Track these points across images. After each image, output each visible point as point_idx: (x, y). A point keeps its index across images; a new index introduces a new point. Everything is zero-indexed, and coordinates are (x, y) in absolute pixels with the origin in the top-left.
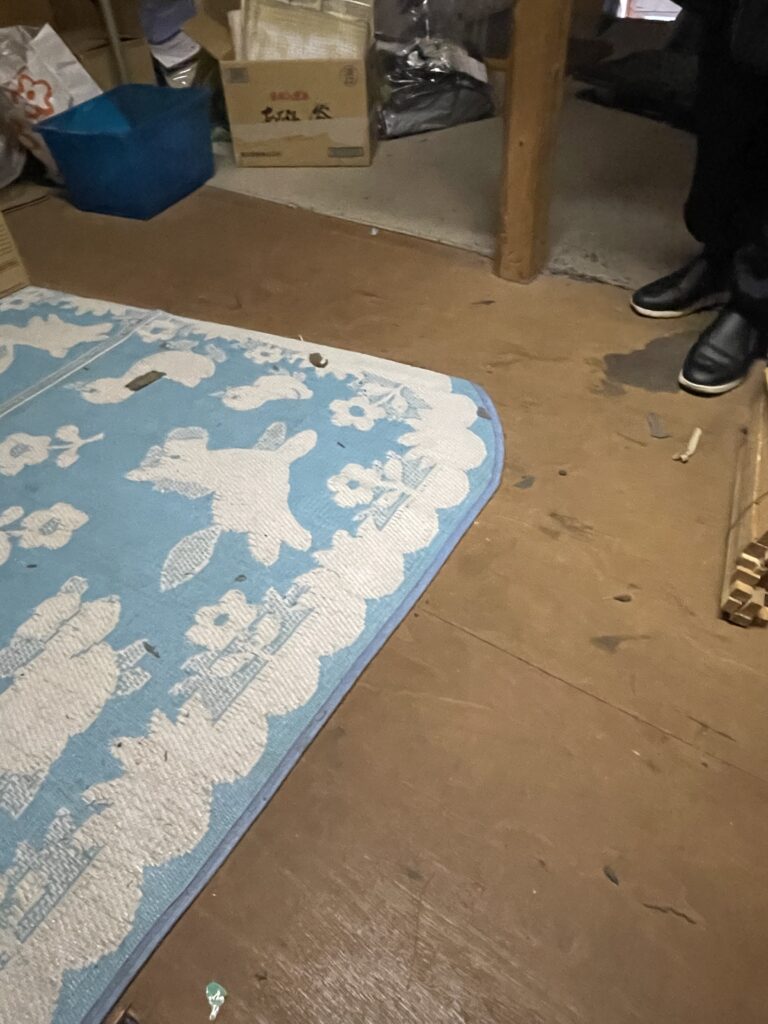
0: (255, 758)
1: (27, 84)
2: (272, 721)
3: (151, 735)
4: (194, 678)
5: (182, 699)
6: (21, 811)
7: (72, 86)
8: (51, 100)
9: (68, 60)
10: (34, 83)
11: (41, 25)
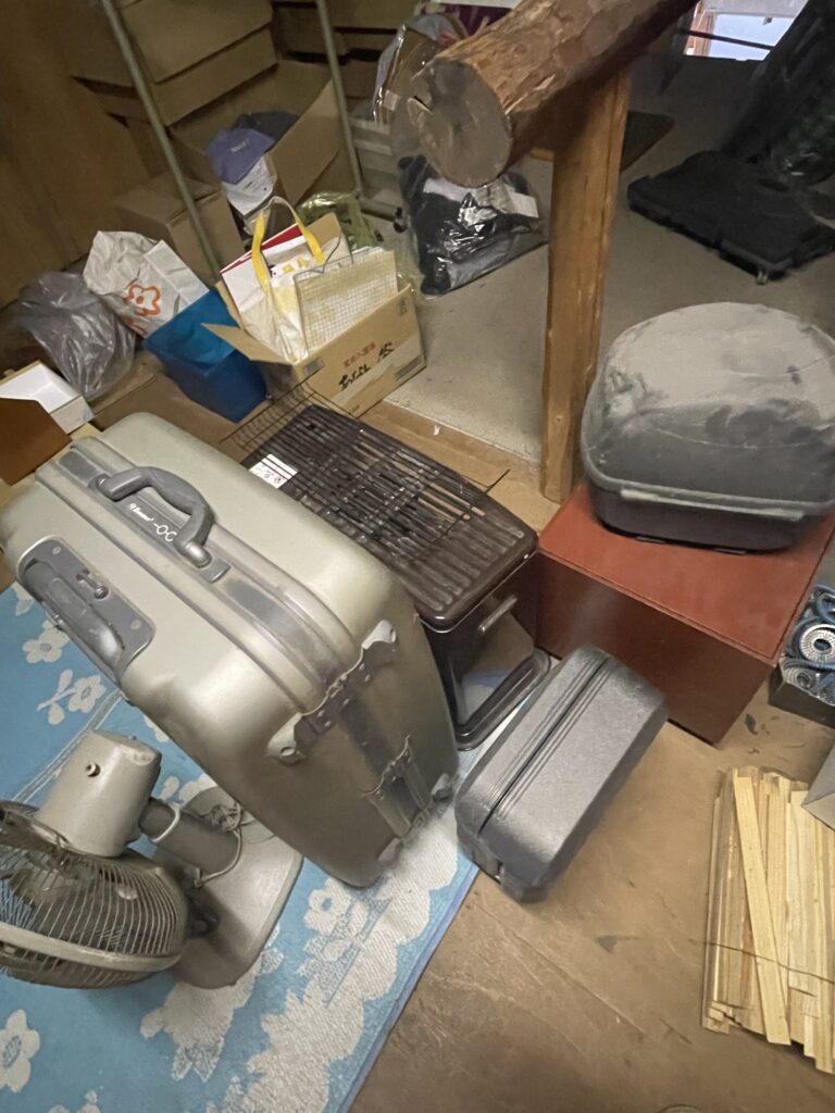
0: (356, 1039)
1: (137, 292)
2: (367, 1004)
3: (288, 1013)
4: (312, 961)
5: (304, 981)
6: (208, 1076)
7: (179, 287)
8: (159, 302)
9: (178, 267)
10: (144, 290)
11: (159, 240)
